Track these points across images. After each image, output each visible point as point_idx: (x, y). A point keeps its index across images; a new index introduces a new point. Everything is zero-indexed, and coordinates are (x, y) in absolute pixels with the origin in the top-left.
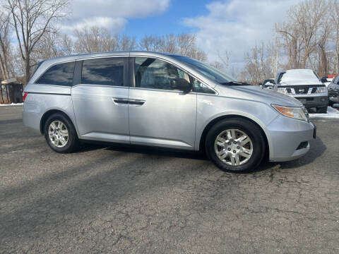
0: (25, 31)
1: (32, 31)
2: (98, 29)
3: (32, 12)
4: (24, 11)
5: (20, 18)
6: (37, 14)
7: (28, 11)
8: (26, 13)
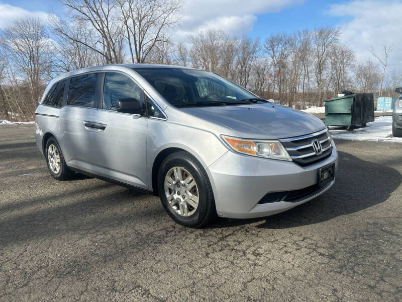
0: (138, 43)
1: (144, 42)
2: (215, 32)
3: (144, 21)
4: (136, 21)
5: (133, 29)
6: (149, 23)
7: (140, 21)
8: (138, 24)
